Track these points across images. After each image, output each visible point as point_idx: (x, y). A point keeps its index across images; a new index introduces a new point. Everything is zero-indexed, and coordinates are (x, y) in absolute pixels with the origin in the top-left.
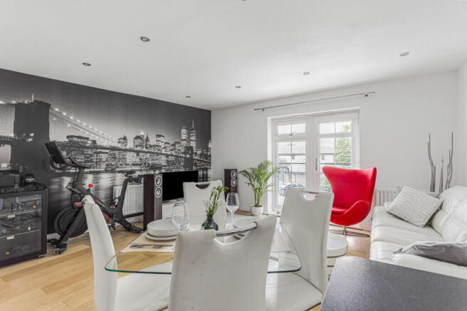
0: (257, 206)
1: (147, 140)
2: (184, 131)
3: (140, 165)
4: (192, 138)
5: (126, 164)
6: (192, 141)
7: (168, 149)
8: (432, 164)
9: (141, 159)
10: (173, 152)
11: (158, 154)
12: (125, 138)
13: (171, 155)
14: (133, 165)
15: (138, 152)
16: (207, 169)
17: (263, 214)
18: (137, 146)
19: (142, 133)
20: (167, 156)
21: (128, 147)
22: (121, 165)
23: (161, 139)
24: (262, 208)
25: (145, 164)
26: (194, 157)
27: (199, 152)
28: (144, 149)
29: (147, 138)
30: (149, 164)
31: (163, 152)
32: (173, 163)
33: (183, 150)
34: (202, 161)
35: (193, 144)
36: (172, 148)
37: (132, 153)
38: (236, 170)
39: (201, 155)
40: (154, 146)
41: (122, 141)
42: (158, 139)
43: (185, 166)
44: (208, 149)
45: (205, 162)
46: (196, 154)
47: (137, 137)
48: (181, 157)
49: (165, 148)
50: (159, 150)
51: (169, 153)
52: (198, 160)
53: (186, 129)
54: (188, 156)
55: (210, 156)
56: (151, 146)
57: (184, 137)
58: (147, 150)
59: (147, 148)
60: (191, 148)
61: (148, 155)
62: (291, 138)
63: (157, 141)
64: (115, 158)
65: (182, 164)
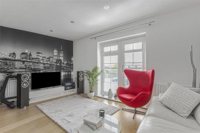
0: (91, 92)
1: (30, 55)
2: (55, 51)
3: (25, 68)
4: (61, 55)
5: (15, 68)
6: (61, 56)
7: (45, 60)
8: (194, 67)
9: (25, 65)
10: (48, 62)
11: (37, 63)
12: (14, 54)
13: (47, 64)
14: (20, 68)
15: (24, 62)
16: (70, 72)
17: (94, 96)
18: (23, 58)
19: (27, 51)
20: (44, 64)
21: (16, 58)
22: (11, 68)
23: (40, 55)
24: (94, 93)
25: (29, 68)
26: (62, 65)
27: (65, 63)
28: (28, 60)
29: (30, 54)
30: (31, 68)
31: (42, 61)
32: (48, 68)
33: (55, 61)
34: (68, 67)
35: (62, 58)
36: (47, 60)
37: (19, 62)
38: (83, 72)
39: (67, 64)
40: (35, 58)
41: (12, 55)
42: (38, 55)
43: (56, 70)
44: (71, 61)
45: (69, 68)
46: (63, 63)
47: (23, 53)
48: (53, 65)
49: (42, 60)
50: (38, 61)
51: (46, 63)
52: (65, 67)
53: (57, 50)
54: (58, 64)
55: (72, 64)
56: (33, 59)
57: (55, 54)
58: (30, 61)
59: (30, 59)
60: (60, 60)
61: (31, 64)
62: (110, 54)
63: (37, 56)
64: (7, 64)
65: (55, 68)
